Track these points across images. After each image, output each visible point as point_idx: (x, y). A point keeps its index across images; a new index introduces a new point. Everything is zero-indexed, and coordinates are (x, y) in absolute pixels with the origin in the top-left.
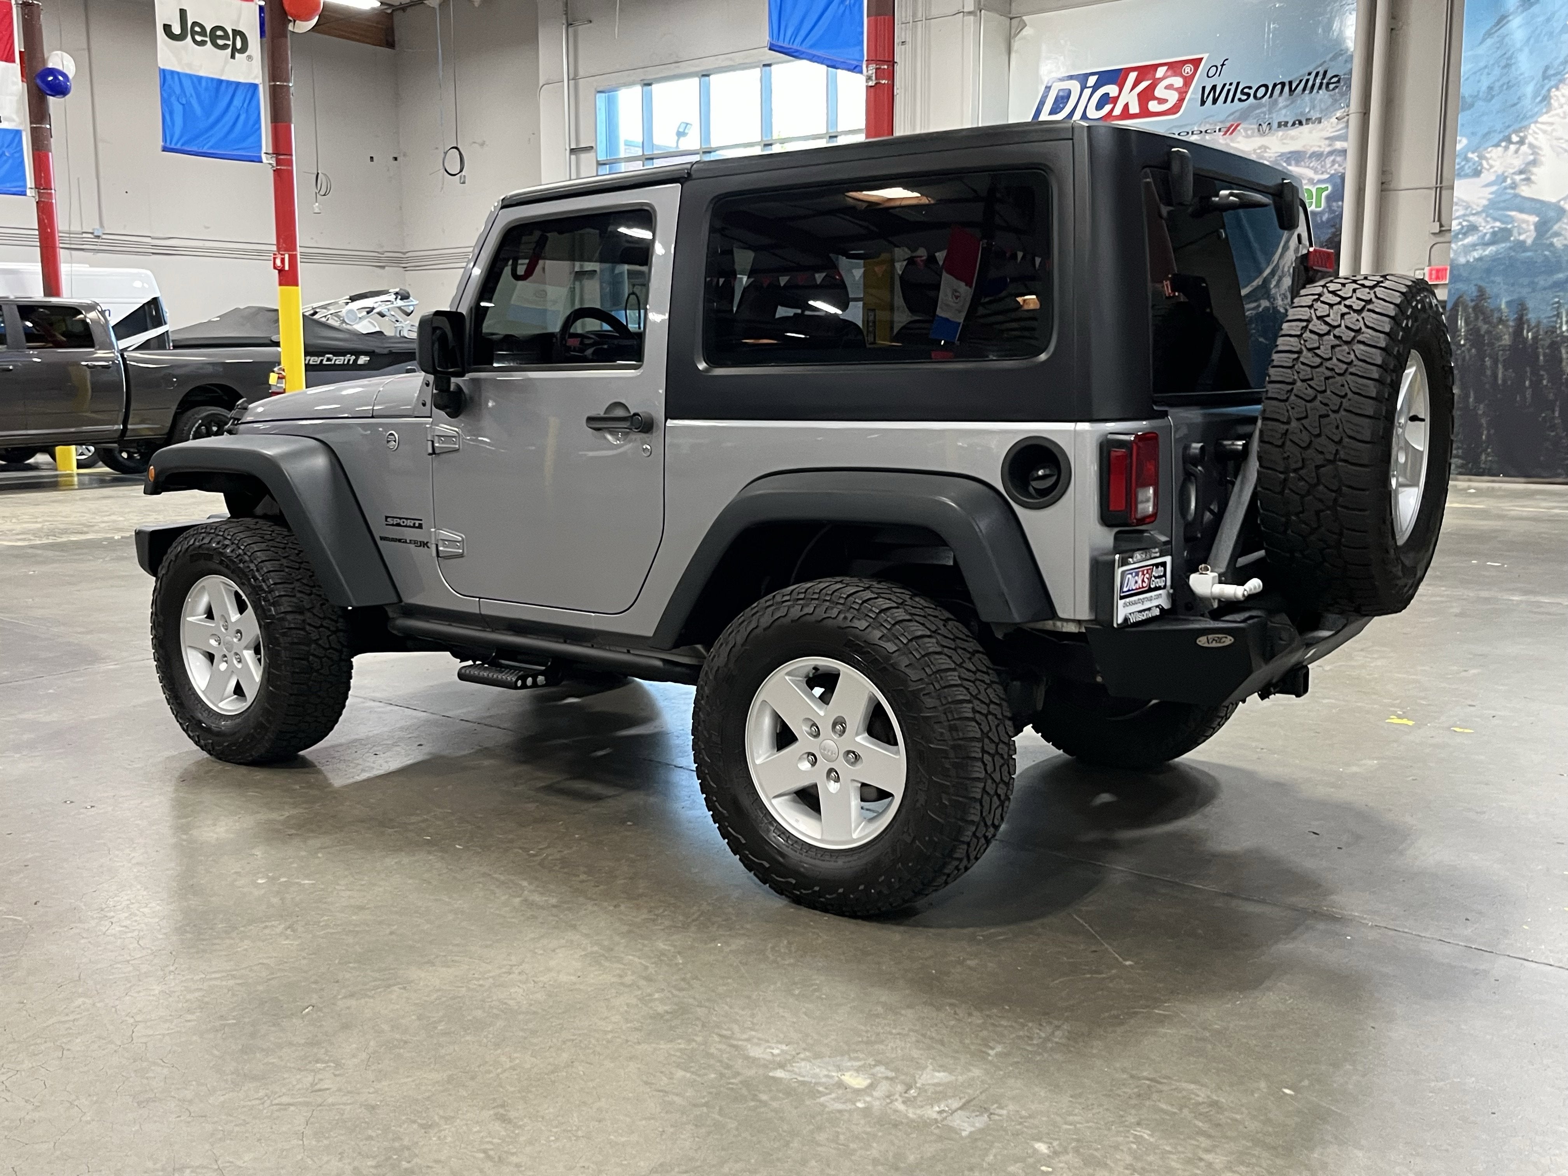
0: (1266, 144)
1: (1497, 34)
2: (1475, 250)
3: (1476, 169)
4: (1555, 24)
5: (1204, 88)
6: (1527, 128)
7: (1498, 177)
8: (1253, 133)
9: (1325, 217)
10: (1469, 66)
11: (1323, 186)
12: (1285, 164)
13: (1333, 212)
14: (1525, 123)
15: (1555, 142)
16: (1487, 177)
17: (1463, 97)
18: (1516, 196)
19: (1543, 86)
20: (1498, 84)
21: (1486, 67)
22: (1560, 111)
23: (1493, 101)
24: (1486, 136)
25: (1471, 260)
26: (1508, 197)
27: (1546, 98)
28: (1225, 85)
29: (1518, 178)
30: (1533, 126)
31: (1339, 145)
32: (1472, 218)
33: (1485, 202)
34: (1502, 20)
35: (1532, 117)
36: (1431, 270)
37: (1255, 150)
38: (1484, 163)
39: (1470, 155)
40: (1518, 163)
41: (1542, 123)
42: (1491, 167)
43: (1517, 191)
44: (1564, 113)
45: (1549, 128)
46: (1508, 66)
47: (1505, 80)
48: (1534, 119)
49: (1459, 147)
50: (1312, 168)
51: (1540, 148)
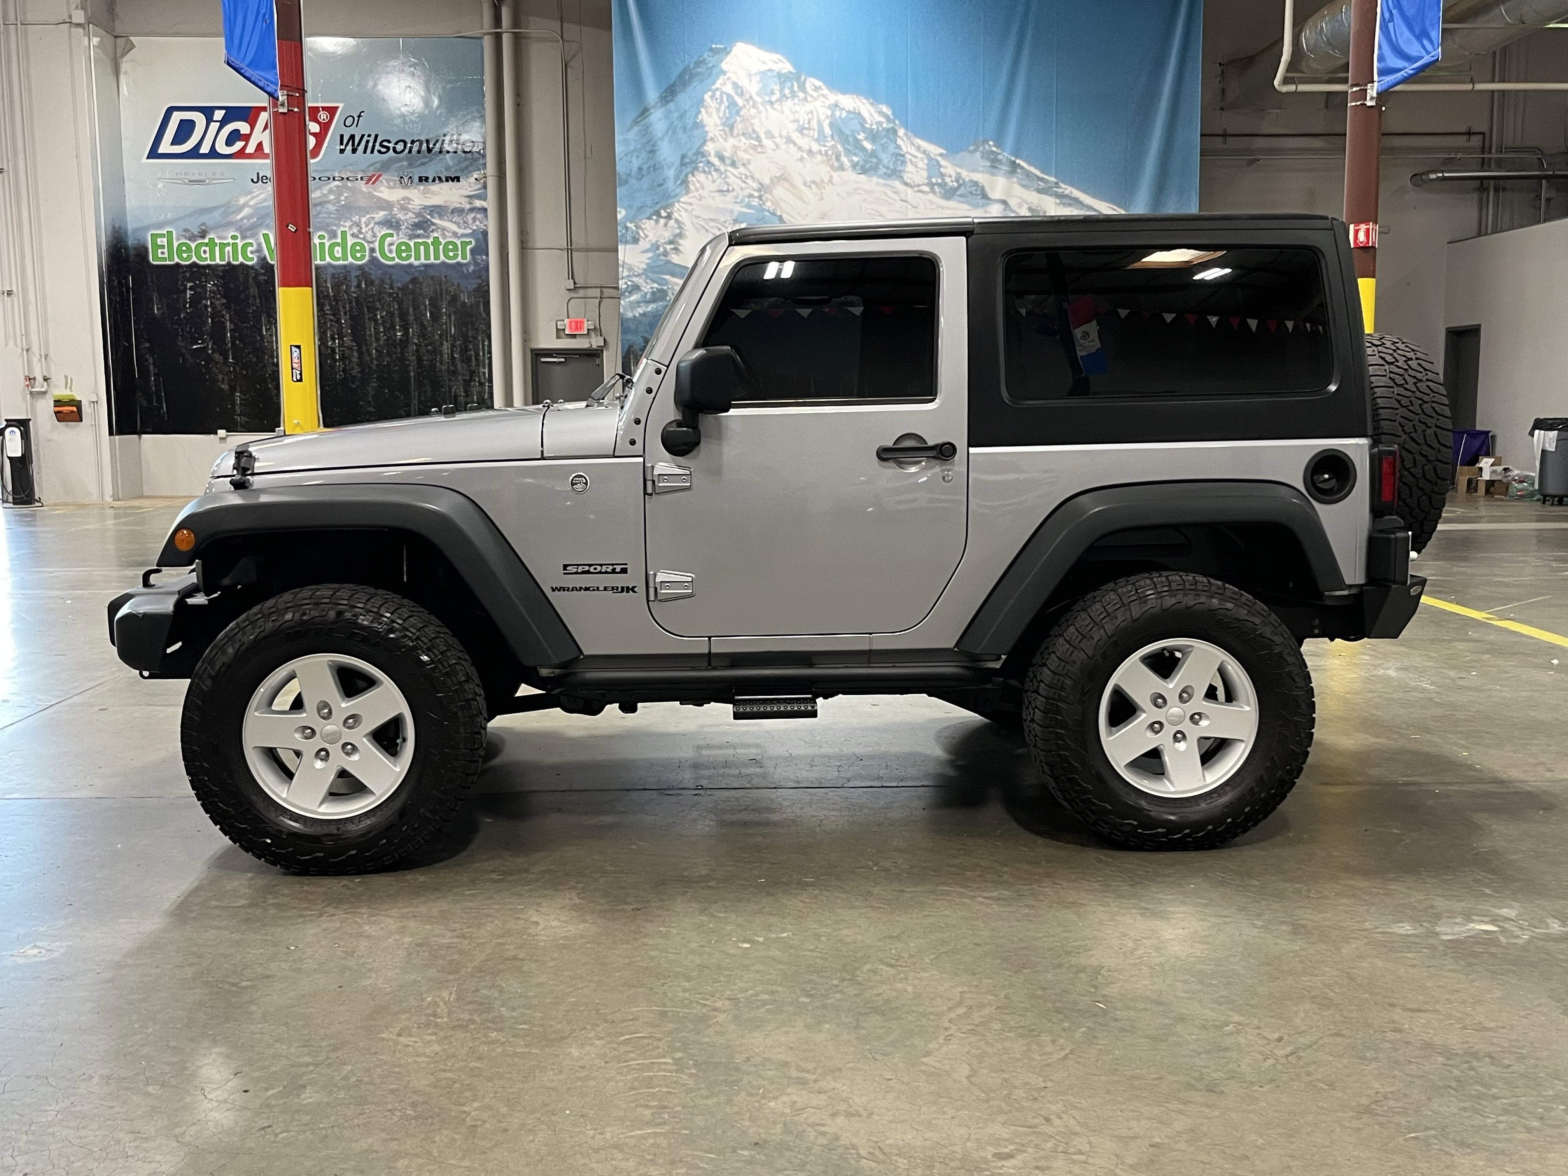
0: (410, 196)
1: (642, 123)
2: (639, 307)
3: (634, 237)
4: (687, 121)
5: (342, 136)
6: (671, 205)
7: (652, 245)
8: (395, 184)
9: (471, 268)
10: (622, 148)
11: (468, 240)
12: (429, 217)
13: (479, 264)
14: (671, 201)
15: (695, 220)
16: (644, 244)
17: (619, 174)
18: (668, 262)
19: (681, 172)
20: (645, 167)
21: (635, 150)
22: (696, 194)
23: (644, 180)
24: (639, 209)
25: (637, 315)
26: (662, 263)
27: (685, 182)
28: (363, 136)
29: (669, 247)
30: (677, 204)
31: (478, 203)
32: (635, 279)
33: (645, 266)
34: (645, 112)
35: (675, 196)
36: (571, 322)
37: (398, 201)
38: (641, 232)
39: (629, 225)
40: (667, 235)
41: (684, 203)
42: (647, 236)
43: (669, 258)
44: (700, 196)
45: (689, 208)
46: (653, 151)
47: (651, 163)
48: (677, 198)
49: (619, 217)
50: (455, 223)
51: (683, 224)
